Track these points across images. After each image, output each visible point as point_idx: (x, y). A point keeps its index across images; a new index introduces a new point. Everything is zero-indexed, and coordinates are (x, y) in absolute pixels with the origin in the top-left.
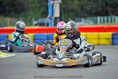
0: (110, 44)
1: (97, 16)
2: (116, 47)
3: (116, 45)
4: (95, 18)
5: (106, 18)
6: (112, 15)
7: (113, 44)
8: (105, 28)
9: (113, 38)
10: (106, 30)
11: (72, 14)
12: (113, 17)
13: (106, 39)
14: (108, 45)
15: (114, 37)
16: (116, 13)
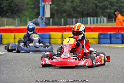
0: (96, 44)
1: (87, 17)
2: (101, 45)
3: (102, 44)
4: (86, 19)
5: (95, 19)
6: (102, 16)
7: (99, 43)
8: (92, 28)
9: (99, 38)
10: (93, 30)
11: (64, 15)
12: (102, 18)
13: (93, 38)
14: (95, 44)
15: (101, 37)
16: (105, 14)
